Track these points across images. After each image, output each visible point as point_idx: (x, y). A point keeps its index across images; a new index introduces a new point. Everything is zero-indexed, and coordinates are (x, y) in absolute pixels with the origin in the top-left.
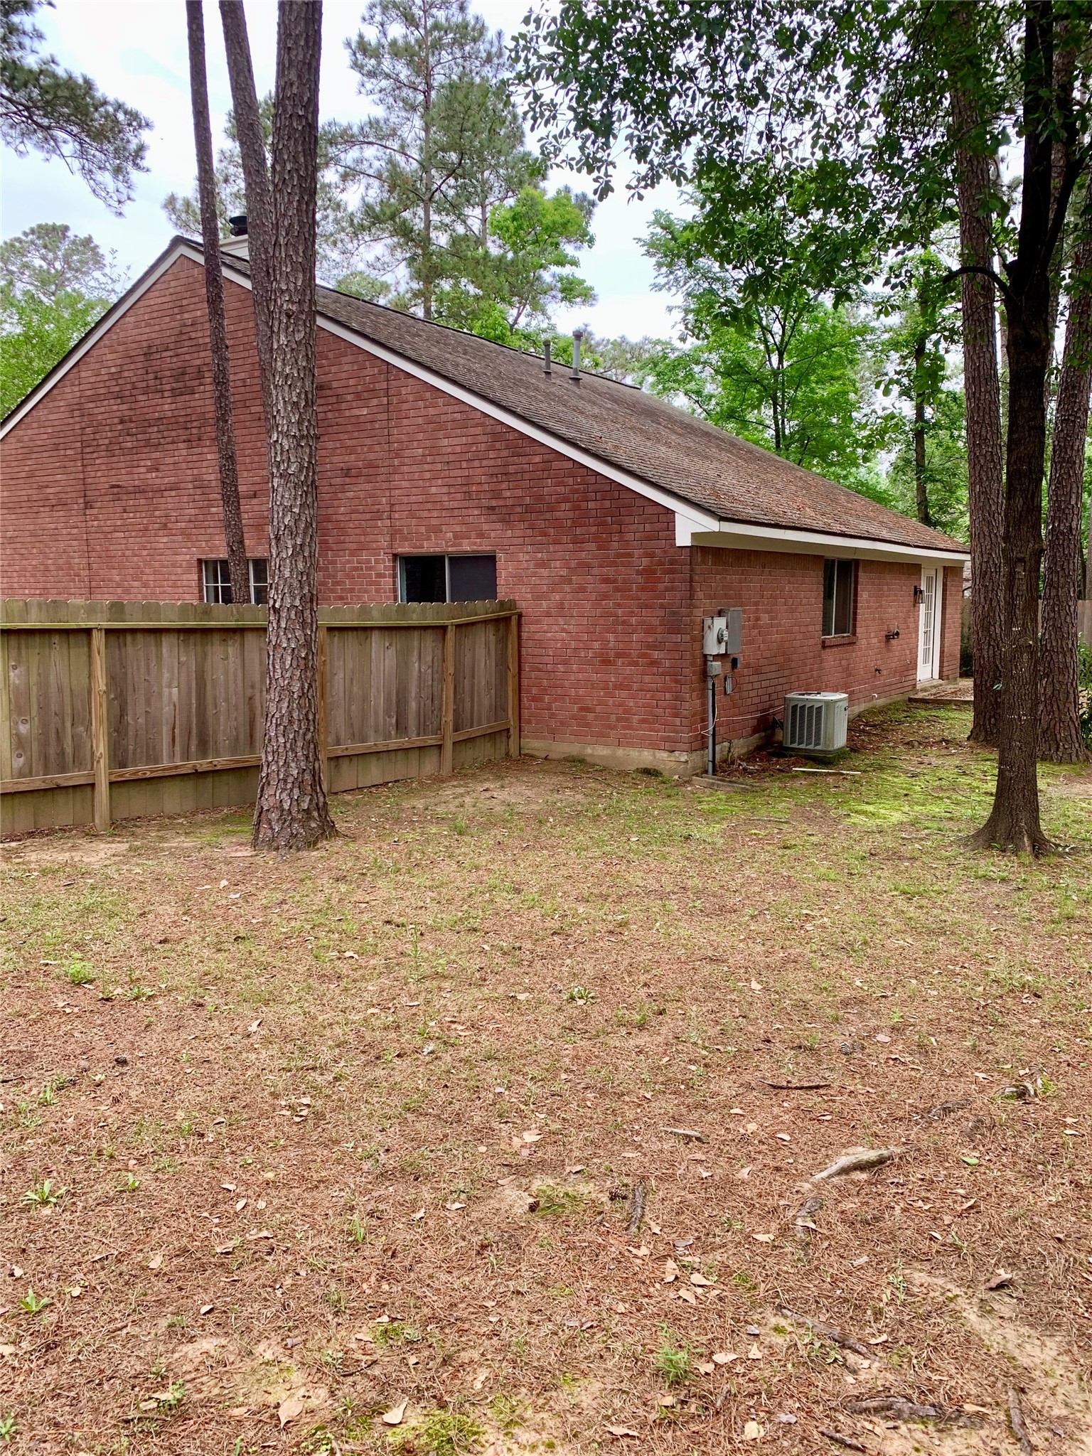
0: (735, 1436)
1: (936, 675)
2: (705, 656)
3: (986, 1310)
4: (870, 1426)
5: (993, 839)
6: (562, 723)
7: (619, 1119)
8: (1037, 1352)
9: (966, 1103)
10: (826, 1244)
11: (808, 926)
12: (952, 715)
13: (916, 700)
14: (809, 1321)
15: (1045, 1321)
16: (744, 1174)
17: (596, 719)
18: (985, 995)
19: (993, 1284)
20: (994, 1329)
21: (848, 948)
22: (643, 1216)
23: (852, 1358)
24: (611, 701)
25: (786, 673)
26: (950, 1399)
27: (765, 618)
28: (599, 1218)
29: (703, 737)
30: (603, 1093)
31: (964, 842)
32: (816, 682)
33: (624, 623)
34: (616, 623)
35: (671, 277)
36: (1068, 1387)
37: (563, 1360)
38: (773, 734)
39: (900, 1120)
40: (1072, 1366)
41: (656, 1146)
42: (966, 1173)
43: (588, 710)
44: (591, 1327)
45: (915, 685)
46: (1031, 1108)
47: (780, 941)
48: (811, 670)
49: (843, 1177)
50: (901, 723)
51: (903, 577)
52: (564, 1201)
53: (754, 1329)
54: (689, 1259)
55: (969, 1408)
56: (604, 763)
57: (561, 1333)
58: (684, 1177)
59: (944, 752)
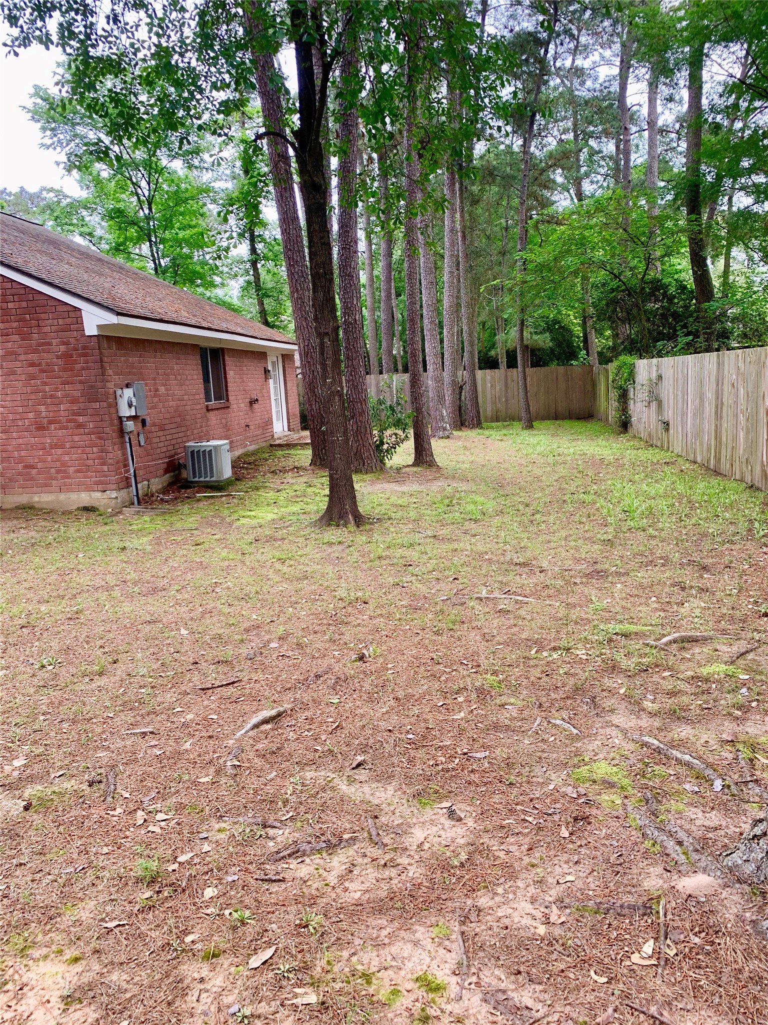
0: (197, 900)
1: (286, 429)
2: (120, 418)
3: (351, 781)
4: (287, 866)
5: (331, 520)
6: (10, 480)
7: (90, 735)
8: (383, 794)
9: (329, 670)
10: (248, 772)
11: (218, 590)
12: (298, 452)
13: (276, 446)
14: (241, 819)
15: (386, 776)
16: (187, 746)
17: (39, 473)
18: (335, 608)
19: (354, 765)
20: (357, 790)
21: (245, 598)
22: (115, 789)
23: (271, 832)
24: (49, 458)
25: (183, 429)
26: (334, 835)
27: (162, 390)
28: (81, 800)
29: (127, 478)
30: (74, 722)
31: (314, 524)
32: (205, 435)
33: (52, 397)
34: (45, 397)
35: (55, 139)
36: (401, 808)
37: (63, 896)
38: (180, 474)
39: (290, 689)
40: (402, 796)
41: (120, 744)
42: (332, 709)
43: (32, 467)
44: (83, 868)
45: (273, 436)
46: (368, 664)
47: (198, 602)
48: (201, 427)
49: (256, 730)
50: (266, 460)
51: (256, 361)
52: (52, 797)
53: (204, 835)
54: (154, 806)
55: (346, 836)
56: (51, 507)
57: (59, 880)
58: (144, 758)
59: (296, 475)
